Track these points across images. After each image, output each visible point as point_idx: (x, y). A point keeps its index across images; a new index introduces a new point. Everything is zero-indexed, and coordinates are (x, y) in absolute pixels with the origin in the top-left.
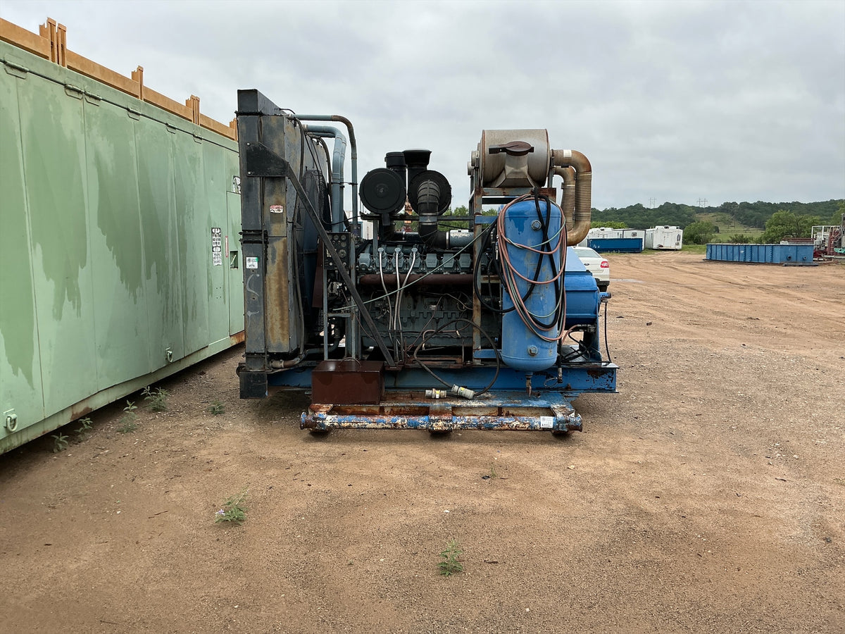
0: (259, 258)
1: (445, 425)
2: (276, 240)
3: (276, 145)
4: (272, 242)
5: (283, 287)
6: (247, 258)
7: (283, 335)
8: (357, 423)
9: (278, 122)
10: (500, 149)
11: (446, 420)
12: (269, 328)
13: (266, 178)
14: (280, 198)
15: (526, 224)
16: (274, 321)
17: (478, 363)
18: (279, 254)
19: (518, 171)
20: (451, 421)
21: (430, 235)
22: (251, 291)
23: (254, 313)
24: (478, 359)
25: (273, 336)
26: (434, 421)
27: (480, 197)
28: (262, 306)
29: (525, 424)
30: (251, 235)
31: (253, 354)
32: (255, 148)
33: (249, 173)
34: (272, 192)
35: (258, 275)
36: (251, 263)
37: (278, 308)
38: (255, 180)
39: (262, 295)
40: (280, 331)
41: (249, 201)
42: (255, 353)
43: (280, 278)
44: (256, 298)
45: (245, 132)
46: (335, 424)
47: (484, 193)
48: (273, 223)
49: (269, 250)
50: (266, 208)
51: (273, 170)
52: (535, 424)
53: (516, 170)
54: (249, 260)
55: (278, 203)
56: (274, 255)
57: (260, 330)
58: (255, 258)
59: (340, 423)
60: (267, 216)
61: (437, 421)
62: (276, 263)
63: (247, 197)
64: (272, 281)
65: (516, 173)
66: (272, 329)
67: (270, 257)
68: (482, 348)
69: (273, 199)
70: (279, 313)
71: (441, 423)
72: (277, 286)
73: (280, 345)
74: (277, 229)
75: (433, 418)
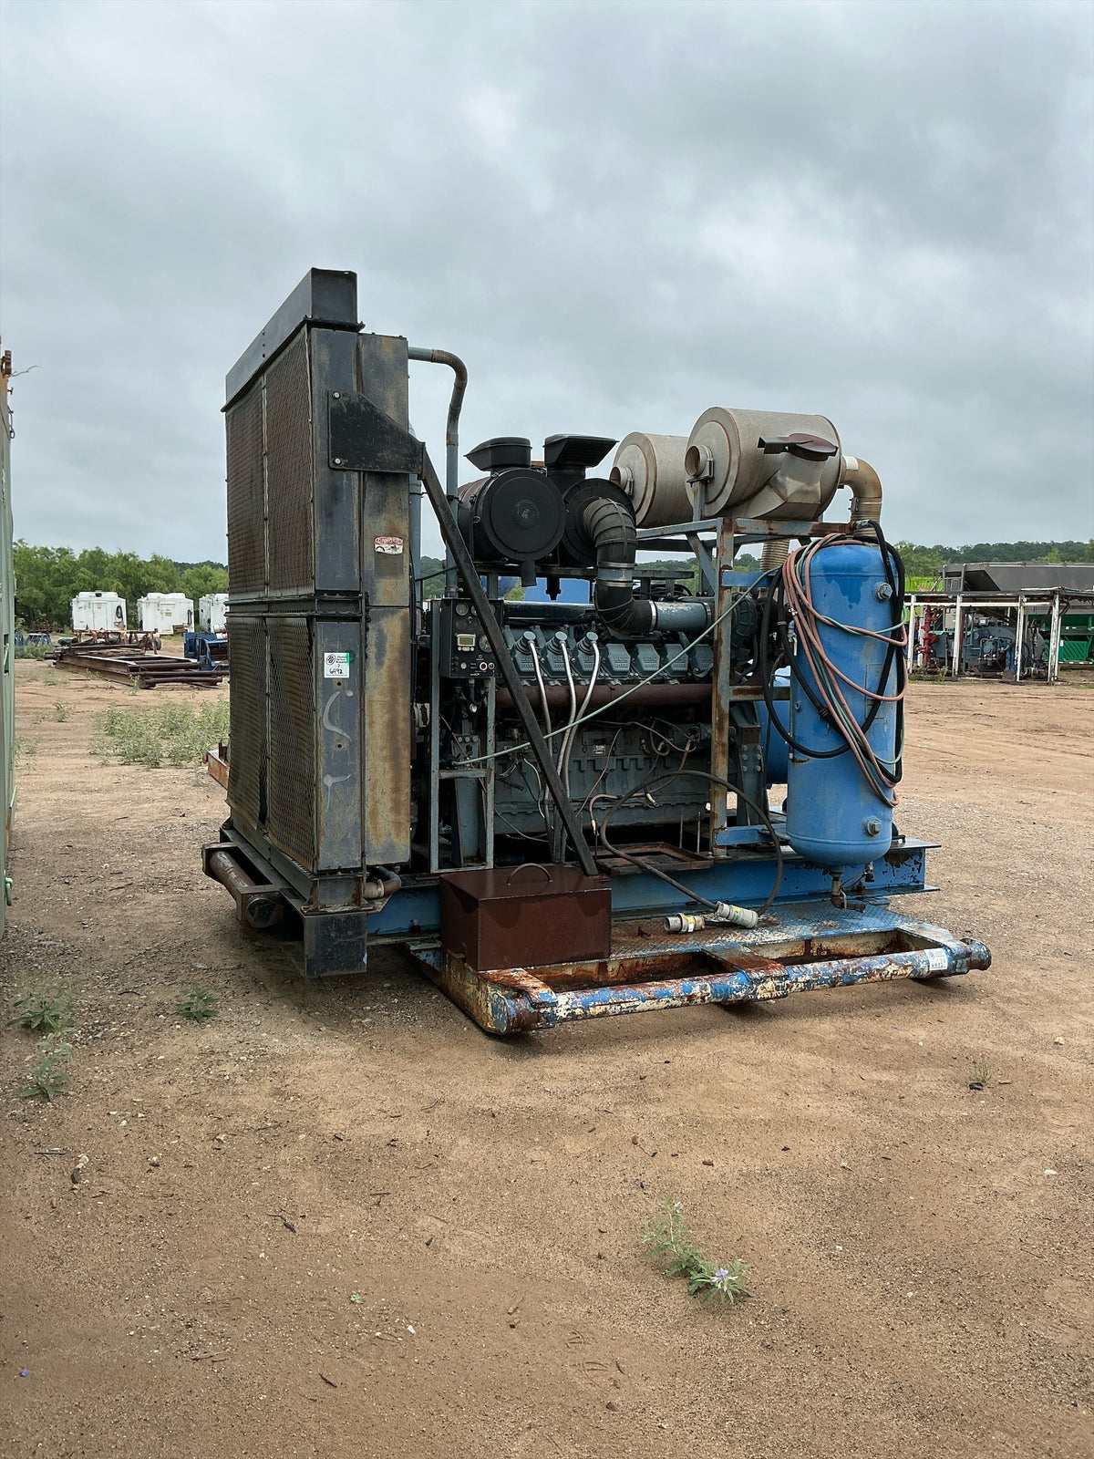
0: (352, 654)
1: (777, 988)
2: (384, 615)
3: (391, 402)
4: (378, 618)
5: (401, 718)
6: (327, 655)
7: (398, 824)
8: (619, 1003)
9: (396, 351)
10: (785, 445)
11: (779, 978)
12: (368, 810)
13: (371, 474)
14: (396, 522)
15: (865, 589)
16: (379, 795)
17: (722, 854)
18: (392, 646)
19: (810, 489)
20: (787, 977)
21: (624, 608)
22: (334, 729)
23: (342, 779)
24: (722, 847)
25: (375, 828)
26: (758, 981)
27: (730, 535)
28: (358, 761)
29: (905, 968)
30: (337, 602)
31: (334, 872)
32: (350, 406)
33: (338, 461)
34: (380, 508)
35: (350, 694)
36: (335, 666)
37: (387, 765)
38: (349, 479)
39: (358, 738)
40: (391, 817)
41: (332, 526)
42: (339, 869)
43: (394, 701)
44: (345, 745)
45: (327, 368)
46: (578, 1011)
47: (738, 527)
48: (382, 576)
49: (372, 636)
50: (367, 543)
51: (389, 457)
52: (922, 966)
53: (806, 488)
54: (331, 660)
55: (393, 532)
56: (381, 645)
57: (352, 817)
58: (344, 654)
59: (585, 1008)
60: (369, 559)
61: (764, 980)
62: (385, 666)
63: (330, 515)
64: (377, 706)
65: (806, 493)
66: (374, 813)
67: (372, 651)
68: (728, 825)
69: (382, 522)
70: (389, 776)
71: (770, 984)
72: (386, 718)
73: (391, 847)
74: (390, 588)
75: (755, 975)
